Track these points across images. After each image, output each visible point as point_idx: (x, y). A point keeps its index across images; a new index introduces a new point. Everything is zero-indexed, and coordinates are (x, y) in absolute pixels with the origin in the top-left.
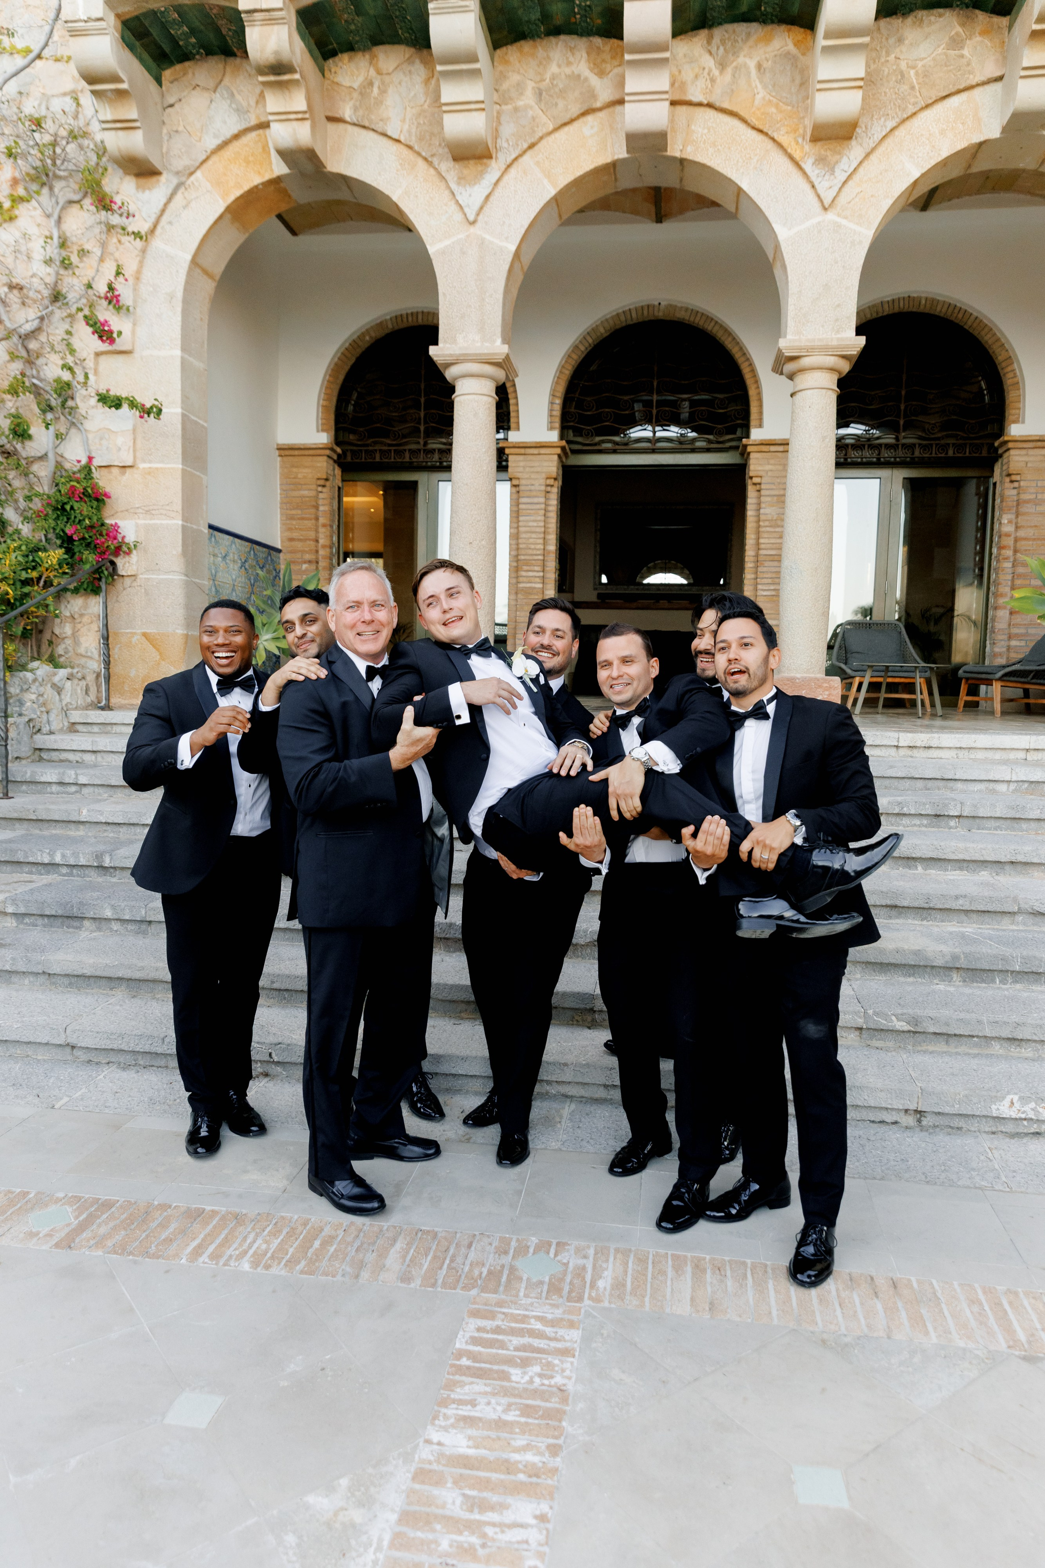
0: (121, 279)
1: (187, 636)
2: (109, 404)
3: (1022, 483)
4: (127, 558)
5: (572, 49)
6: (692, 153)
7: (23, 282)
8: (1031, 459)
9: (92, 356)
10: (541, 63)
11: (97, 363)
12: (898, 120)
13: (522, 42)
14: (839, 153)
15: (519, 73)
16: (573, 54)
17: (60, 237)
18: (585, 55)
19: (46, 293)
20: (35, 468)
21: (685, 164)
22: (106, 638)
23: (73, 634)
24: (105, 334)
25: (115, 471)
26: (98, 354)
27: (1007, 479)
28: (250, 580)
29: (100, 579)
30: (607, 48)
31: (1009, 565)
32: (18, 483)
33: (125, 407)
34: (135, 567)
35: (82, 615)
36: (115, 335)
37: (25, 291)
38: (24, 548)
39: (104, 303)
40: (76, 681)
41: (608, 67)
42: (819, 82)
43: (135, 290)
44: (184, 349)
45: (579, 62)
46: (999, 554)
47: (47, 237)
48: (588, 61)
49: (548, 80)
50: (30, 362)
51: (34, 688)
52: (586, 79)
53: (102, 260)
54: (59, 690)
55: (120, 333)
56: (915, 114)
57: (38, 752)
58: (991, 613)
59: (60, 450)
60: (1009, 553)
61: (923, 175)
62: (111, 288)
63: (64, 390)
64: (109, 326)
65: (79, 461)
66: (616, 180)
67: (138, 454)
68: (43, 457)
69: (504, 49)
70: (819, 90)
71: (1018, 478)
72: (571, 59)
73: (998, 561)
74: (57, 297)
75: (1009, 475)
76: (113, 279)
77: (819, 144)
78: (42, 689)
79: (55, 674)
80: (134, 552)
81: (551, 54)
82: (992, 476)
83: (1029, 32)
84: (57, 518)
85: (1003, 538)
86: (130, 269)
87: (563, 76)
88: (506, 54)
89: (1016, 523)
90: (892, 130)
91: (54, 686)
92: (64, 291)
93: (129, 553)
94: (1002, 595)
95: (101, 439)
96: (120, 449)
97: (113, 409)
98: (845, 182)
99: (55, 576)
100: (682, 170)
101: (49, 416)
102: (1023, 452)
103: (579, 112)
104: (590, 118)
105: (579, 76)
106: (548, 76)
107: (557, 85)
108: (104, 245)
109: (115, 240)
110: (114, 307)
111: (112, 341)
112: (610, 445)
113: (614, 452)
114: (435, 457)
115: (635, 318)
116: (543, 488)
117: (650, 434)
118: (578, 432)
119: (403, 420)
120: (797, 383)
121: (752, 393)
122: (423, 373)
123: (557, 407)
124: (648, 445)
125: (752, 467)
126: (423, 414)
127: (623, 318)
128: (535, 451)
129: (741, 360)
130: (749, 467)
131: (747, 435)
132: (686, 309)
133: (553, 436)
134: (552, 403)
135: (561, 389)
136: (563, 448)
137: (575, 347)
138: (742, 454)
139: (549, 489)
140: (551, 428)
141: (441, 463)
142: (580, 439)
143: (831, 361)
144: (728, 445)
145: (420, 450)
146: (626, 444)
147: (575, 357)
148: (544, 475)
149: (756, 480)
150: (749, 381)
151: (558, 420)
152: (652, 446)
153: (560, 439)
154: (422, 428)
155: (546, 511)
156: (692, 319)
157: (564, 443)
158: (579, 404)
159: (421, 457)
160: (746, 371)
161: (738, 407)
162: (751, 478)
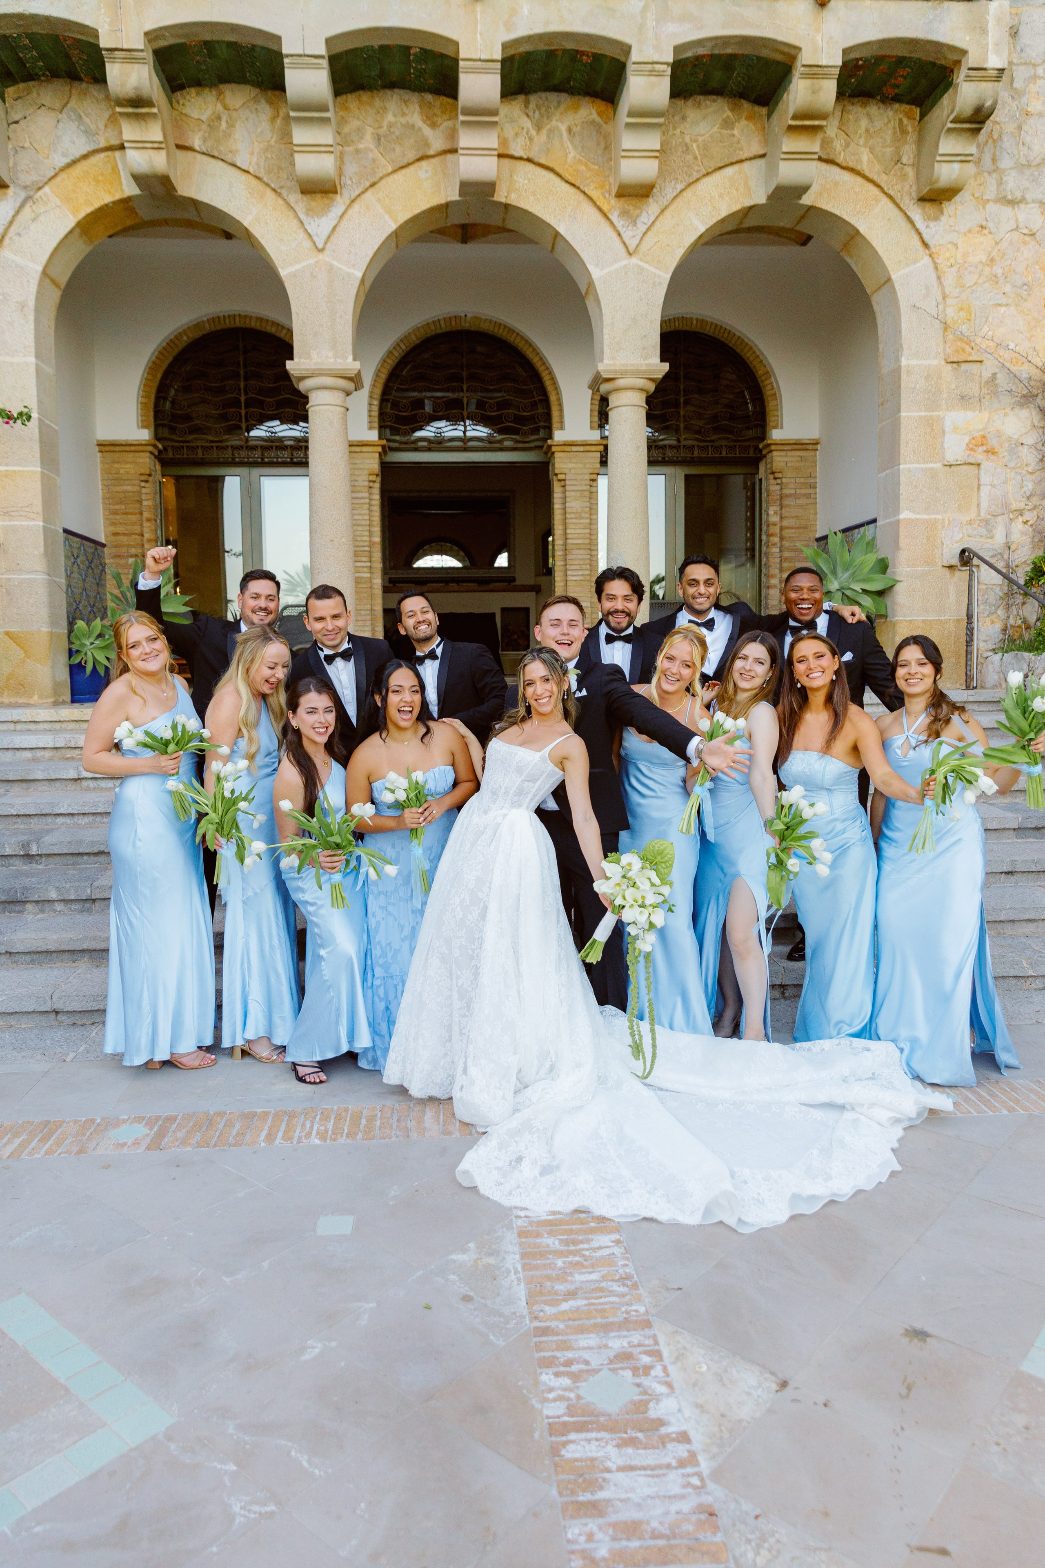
1: (49, 633)
3: (784, 480)
5: (405, 102)
6: (514, 200)
8: (790, 459)
10: (378, 112)
12: (685, 184)
13: (361, 92)
14: (640, 208)
15: (358, 119)
16: (407, 107)
18: (418, 108)
21: (509, 208)
27: (771, 477)
28: (81, 575)
30: (438, 104)
31: (777, 550)
41: (439, 120)
42: (623, 150)
44: (37, 356)
45: (413, 113)
46: (768, 541)
48: (422, 113)
49: (385, 128)
52: (420, 129)
56: (698, 180)
58: (763, 591)
60: (776, 540)
61: (707, 230)
66: (447, 217)
69: (344, 97)
70: (623, 157)
71: (780, 475)
72: (406, 111)
73: (768, 547)
75: (772, 473)
77: (623, 199)
81: (387, 105)
82: (758, 473)
83: (786, 126)
85: (771, 527)
87: (399, 125)
88: (346, 101)
89: (781, 515)
90: (681, 192)
94: (773, 576)
98: (645, 233)
100: (506, 213)
102: (783, 453)
103: (415, 158)
104: (424, 163)
105: (413, 126)
106: (385, 124)
107: (394, 133)
112: (425, 444)
113: (429, 450)
114: (257, 454)
115: (444, 328)
116: (367, 483)
117: (461, 434)
118: (395, 431)
119: (224, 417)
120: (613, 401)
121: (553, 398)
122: (242, 373)
123: (376, 408)
124: (460, 444)
125: (557, 465)
126: (243, 412)
127: (433, 327)
128: (358, 449)
129: (541, 369)
130: (553, 465)
131: (550, 436)
132: (491, 321)
133: (373, 436)
134: (370, 404)
135: (378, 391)
136: (383, 447)
137: (390, 353)
138: (546, 453)
139: (372, 484)
140: (370, 428)
141: (262, 459)
142: (397, 438)
143: (641, 383)
144: (533, 445)
145: (242, 447)
146: (440, 443)
147: (390, 362)
148: (366, 472)
149: (561, 477)
150: (550, 388)
151: (376, 420)
152: (465, 445)
153: (380, 438)
154: (244, 425)
155: (370, 505)
156: (496, 330)
157: (384, 442)
158: (395, 405)
159: (244, 453)
160: (546, 378)
161: (540, 411)
162: (556, 475)
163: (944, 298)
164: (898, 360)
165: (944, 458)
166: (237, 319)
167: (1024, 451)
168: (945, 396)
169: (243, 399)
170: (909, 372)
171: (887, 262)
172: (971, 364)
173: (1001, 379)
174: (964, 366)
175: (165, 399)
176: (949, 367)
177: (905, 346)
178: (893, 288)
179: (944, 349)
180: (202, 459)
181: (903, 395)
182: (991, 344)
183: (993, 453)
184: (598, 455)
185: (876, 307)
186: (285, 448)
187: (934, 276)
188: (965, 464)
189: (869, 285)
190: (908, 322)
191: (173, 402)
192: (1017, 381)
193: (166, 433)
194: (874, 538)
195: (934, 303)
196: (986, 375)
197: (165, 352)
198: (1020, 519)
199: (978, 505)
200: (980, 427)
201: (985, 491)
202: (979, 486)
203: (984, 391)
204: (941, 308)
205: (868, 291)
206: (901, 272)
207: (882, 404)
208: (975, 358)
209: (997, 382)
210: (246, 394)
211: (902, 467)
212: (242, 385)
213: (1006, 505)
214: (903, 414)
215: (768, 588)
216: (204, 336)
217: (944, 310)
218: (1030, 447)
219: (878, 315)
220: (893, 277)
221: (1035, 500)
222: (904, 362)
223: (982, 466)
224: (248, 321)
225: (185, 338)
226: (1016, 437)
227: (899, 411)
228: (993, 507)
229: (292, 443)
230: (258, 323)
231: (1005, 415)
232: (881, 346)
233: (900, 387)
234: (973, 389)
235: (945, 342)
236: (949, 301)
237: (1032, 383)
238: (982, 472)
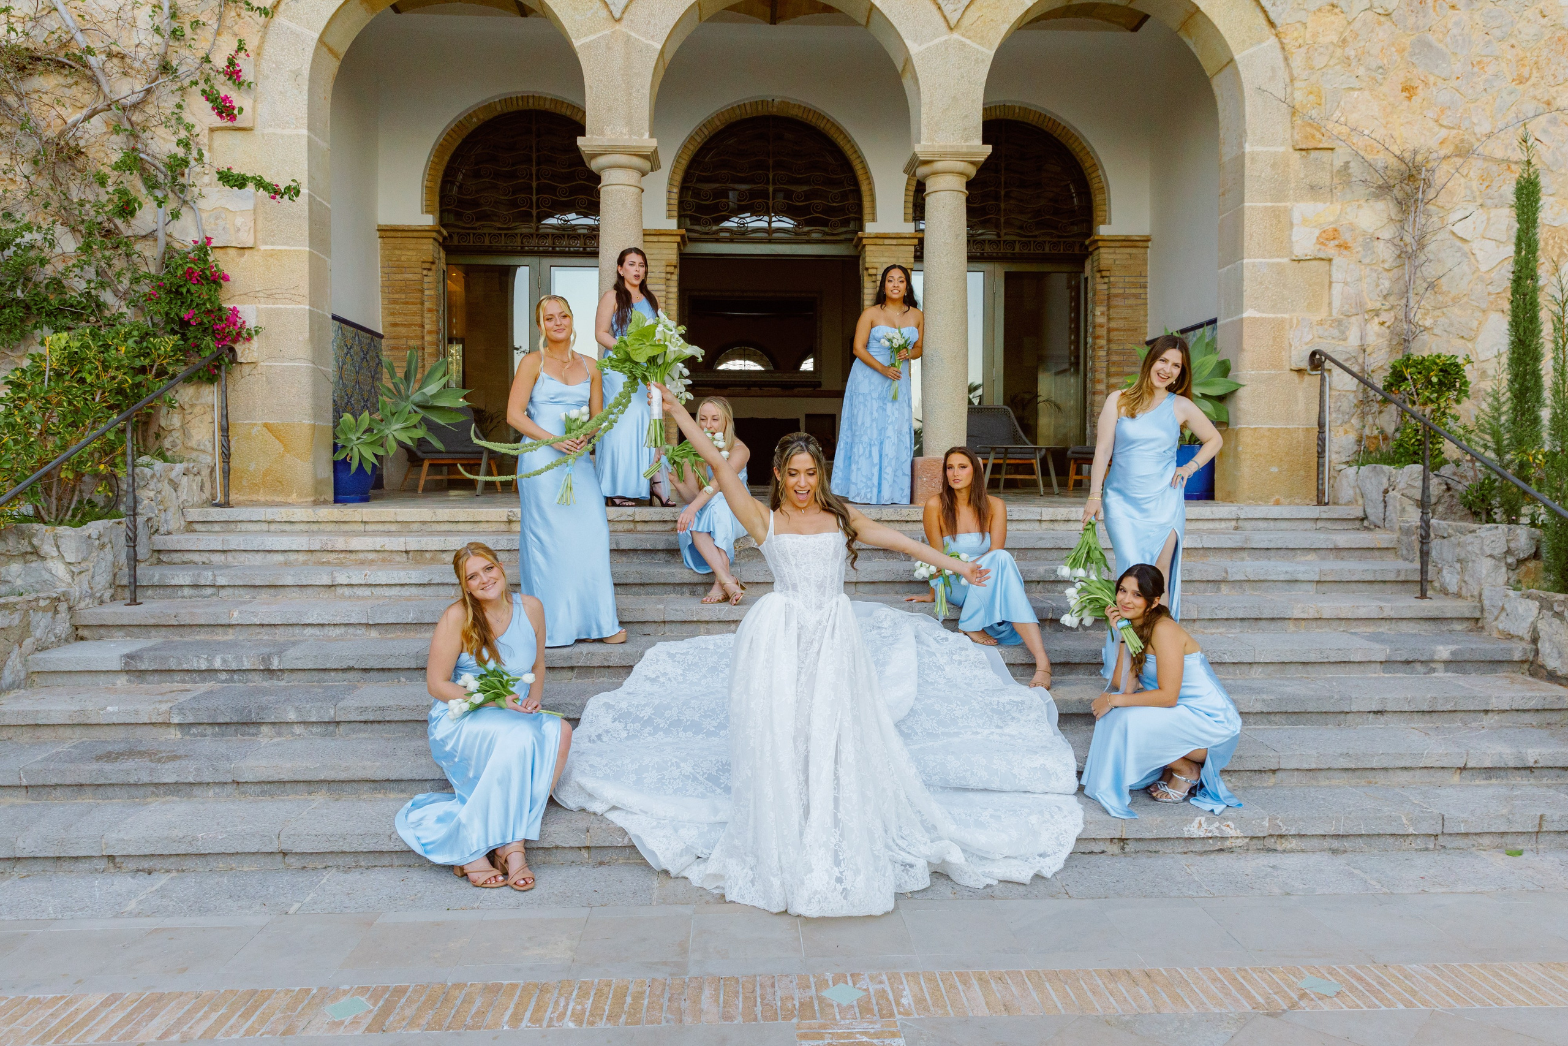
0: (242, 54)
1: (314, 426)
2: (232, 183)
3: (1112, 279)
4: (247, 344)
7: (126, 51)
8: (1118, 256)
9: (207, 132)
11: (211, 139)
17: (170, 8)
19: (154, 64)
20: (138, 247)
22: (225, 430)
23: (182, 426)
24: (225, 109)
25: (232, 252)
26: (212, 130)
27: (1098, 275)
29: (219, 367)
31: (1104, 353)
32: (119, 264)
33: (251, 187)
34: (256, 354)
35: (192, 406)
36: (236, 112)
37: (128, 61)
38: (135, 333)
39: (222, 78)
40: (191, 476)
43: (256, 65)
44: (310, 129)
46: (1094, 344)
47: (154, 6)
50: (136, 137)
51: (152, 485)
53: (218, 33)
54: (175, 486)
55: (241, 110)
57: (156, 554)
58: (1089, 397)
59: (170, 229)
60: (1103, 342)
62: (231, 62)
63: (178, 166)
64: (231, 102)
65: (196, 242)
67: (260, 235)
68: (151, 236)
71: (1107, 274)
73: (1094, 350)
74: (166, 68)
75: (1100, 271)
76: (233, 53)
78: (160, 485)
79: (172, 469)
80: (255, 338)
82: (1083, 272)
84: (170, 302)
85: (1098, 329)
86: (251, 44)
89: (1108, 315)
91: (171, 481)
92: (174, 63)
93: (249, 339)
94: (1098, 381)
95: (217, 219)
96: (239, 230)
97: (236, 188)
99: (168, 364)
101: (159, 194)
102: (1111, 250)
108: (220, 18)
109: (233, 14)
110: (234, 83)
111: (233, 118)
112: (727, 235)
113: (732, 241)
114: (548, 242)
115: (750, 113)
116: (664, 275)
117: (766, 225)
118: (695, 220)
119: (514, 204)
120: (930, 185)
121: (864, 188)
122: (534, 156)
123: (675, 196)
124: (765, 235)
125: (868, 259)
126: (534, 198)
127: (738, 112)
128: (655, 239)
129: (853, 157)
130: (864, 259)
131: (861, 228)
132: (800, 106)
133: (672, 225)
134: (669, 192)
135: (678, 178)
136: (682, 237)
137: (691, 138)
138: (856, 246)
139: (669, 276)
140: (669, 217)
141: (553, 248)
142: (697, 228)
143: (961, 166)
144: (842, 237)
145: (532, 235)
146: (743, 234)
147: (691, 147)
148: (664, 263)
149: (871, 271)
150: (861, 177)
151: (676, 208)
152: (769, 236)
153: (679, 227)
154: (534, 212)
155: (667, 298)
156: (805, 116)
157: (683, 231)
158: (697, 194)
159: (535, 241)
160: (858, 167)
161: (851, 201)
162: (867, 269)
163: (1292, 80)
164: (1241, 146)
165: (1292, 253)
166: (531, 101)
167: (1381, 245)
168: (1293, 185)
169: (534, 184)
170: (1253, 160)
171: (1230, 42)
172: (1321, 152)
173: (1355, 168)
174: (1313, 154)
175: (453, 183)
176: (1297, 154)
177: (1249, 132)
178: (1236, 68)
179: (1292, 136)
180: (489, 247)
181: (1247, 184)
182: (1344, 130)
183: (1346, 248)
184: (912, 249)
185: (1217, 91)
186: (577, 237)
187: (1281, 56)
188: (1315, 259)
189: (1209, 67)
190: (1252, 105)
191: (460, 187)
192: (1372, 170)
193: (452, 219)
194: (1214, 340)
195: (1281, 85)
196: (1338, 163)
197: (454, 135)
198: (1376, 320)
199: (1330, 304)
200: (1332, 219)
201: (1337, 289)
202: (1331, 283)
203: (1336, 181)
204: (1289, 90)
205: (1208, 74)
206: (1245, 53)
207: (1223, 194)
208: (1326, 145)
209: (1350, 171)
210: (538, 179)
211: (1245, 261)
212: (534, 170)
213: (1360, 304)
214: (1247, 204)
215: (1094, 393)
216: (496, 117)
217: (1292, 94)
218: (1387, 241)
219: (1219, 99)
220: (1236, 57)
221: (1392, 300)
222: (1248, 148)
223: (1334, 262)
224: (541, 103)
225: (475, 120)
226: (1371, 231)
227: (1242, 201)
228: (1346, 307)
229: (585, 231)
230: (553, 105)
231: (1359, 206)
232: (1222, 133)
233: (1243, 176)
234: (1324, 178)
235: (1293, 128)
236: (1297, 84)
237: (1389, 173)
238: (1334, 268)
